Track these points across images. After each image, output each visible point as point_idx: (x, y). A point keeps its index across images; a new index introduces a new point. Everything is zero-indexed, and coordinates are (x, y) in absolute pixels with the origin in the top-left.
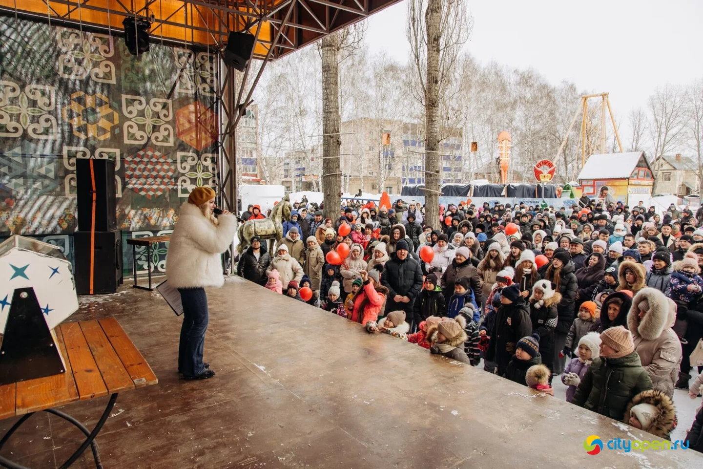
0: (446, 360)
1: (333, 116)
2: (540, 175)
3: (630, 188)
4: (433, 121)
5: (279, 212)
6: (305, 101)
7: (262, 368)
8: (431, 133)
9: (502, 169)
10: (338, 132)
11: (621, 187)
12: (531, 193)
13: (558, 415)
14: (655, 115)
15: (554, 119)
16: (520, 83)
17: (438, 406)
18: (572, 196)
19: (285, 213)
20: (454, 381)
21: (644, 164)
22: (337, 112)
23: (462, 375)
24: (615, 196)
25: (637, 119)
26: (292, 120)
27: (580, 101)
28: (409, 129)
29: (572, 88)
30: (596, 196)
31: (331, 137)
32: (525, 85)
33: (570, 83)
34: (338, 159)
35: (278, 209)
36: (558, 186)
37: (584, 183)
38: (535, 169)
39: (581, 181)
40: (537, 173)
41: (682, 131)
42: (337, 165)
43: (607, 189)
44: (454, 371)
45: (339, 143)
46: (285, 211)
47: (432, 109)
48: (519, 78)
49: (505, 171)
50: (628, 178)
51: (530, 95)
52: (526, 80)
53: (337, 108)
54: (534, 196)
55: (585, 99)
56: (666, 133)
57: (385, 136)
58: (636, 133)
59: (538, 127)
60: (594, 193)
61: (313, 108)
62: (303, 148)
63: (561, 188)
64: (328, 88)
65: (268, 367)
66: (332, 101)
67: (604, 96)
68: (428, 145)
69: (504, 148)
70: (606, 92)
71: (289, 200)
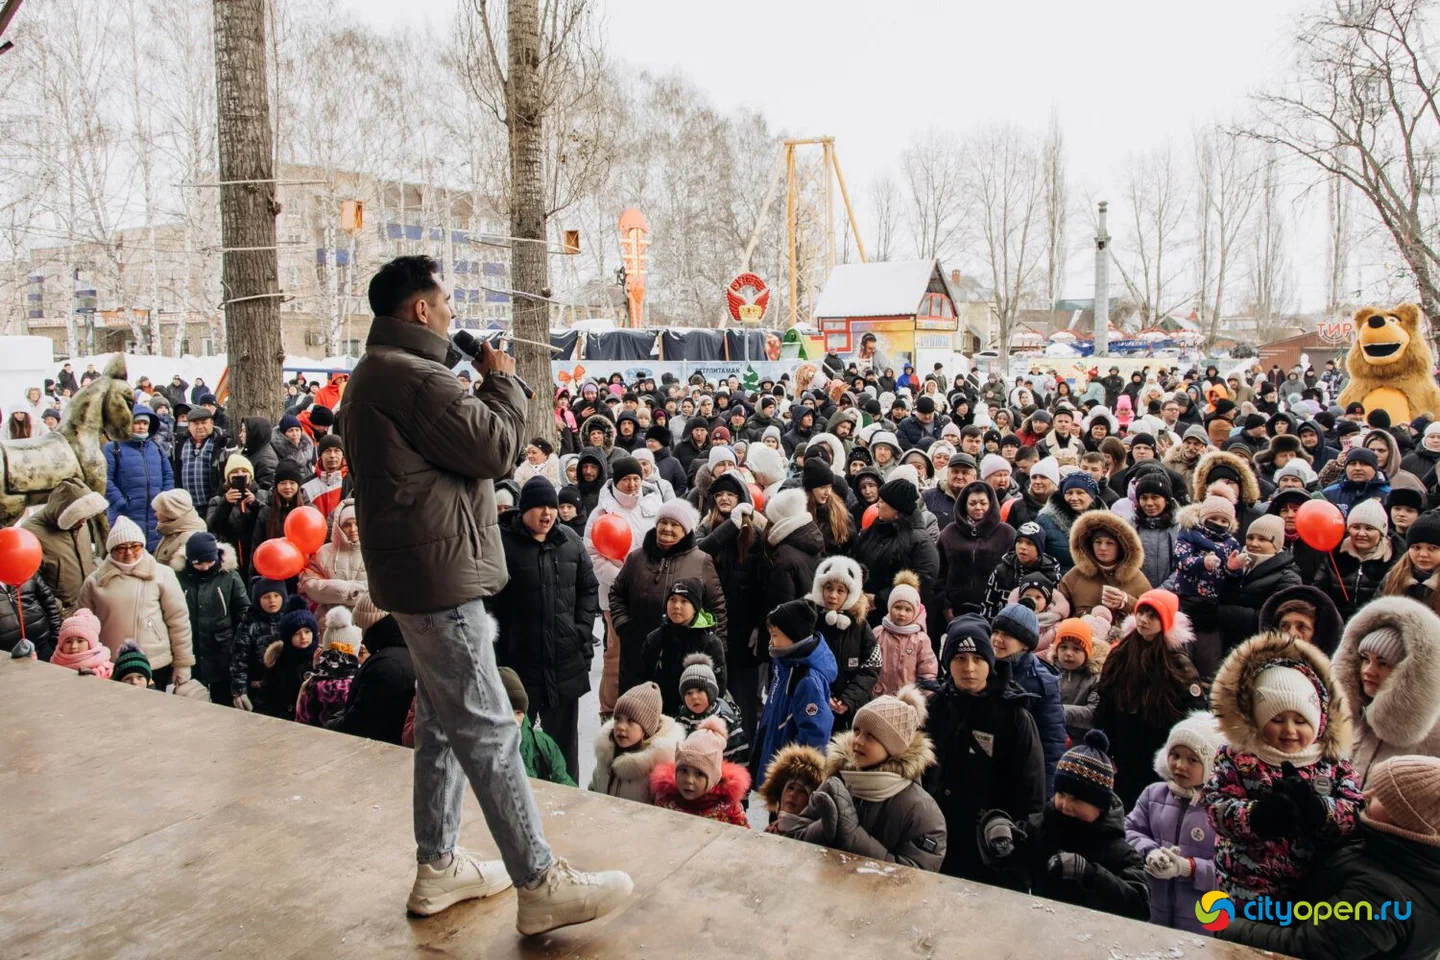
1: (253, 130)
2: (741, 308)
3: (919, 336)
4: (530, 163)
5: (93, 413)
6: (101, 106)
8: (526, 192)
9: (630, 295)
10: (270, 176)
11: (901, 334)
12: (716, 350)
14: (915, 189)
15: (728, 189)
16: (656, 102)
18: (802, 353)
19: (114, 417)
21: (938, 286)
22: (263, 119)
24: (890, 356)
25: (884, 193)
27: (780, 149)
28: (398, 196)
29: (759, 123)
30: (852, 354)
31: (250, 190)
32: (667, 108)
33: (754, 111)
34: (272, 253)
35: (87, 404)
36: (770, 333)
37: (829, 326)
38: (729, 294)
39: (821, 321)
40: (735, 304)
41: (964, 224)
42: (268, 273)
43: (873, 339)
45: (273, 210)
46: (112, 409)
47: (526, 131)
48: (652, 90)
49: (638, 302)
50: (915, 316)
51: (677, 131)
52: (668, 96)
53: (265, 108)
54: (722, 357)
55: (791, 146)
56: (937, 227)
57: (351, 208)
58: (883, 226)
59: (696, 204)
60: (848, 348)
62: (97, 234)
63: (776, 338)
64: (235, 49)
66: (247, 88)
67: (827, 143)
68: (519, 225)
69: (634, 247)
70: (829, 135)
71: (124, 377)
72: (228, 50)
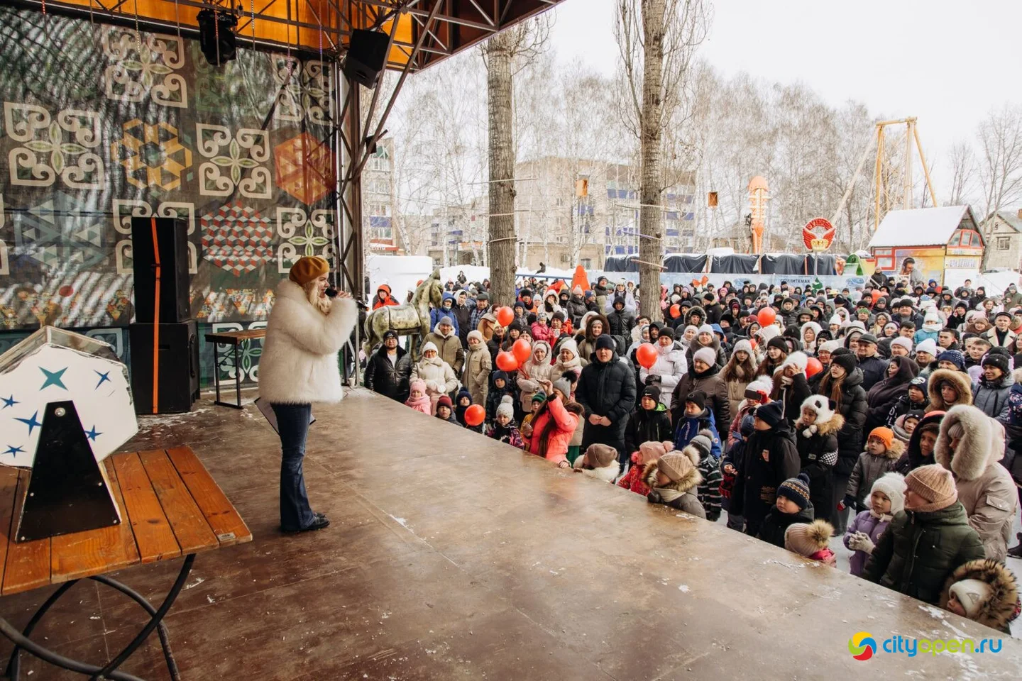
0: (670, 511)
1: (504, 154)
2: (812, 241)
3: (948, 259)
4: (652, 161)
5: (425, 294)
6: (462, 133)
7: (401, 521)
8: (649, 178)
9: (754, 232)
10: (512, 177)
11: (934, 259)
12: (798, 268)
13: (838, 593)
14: (987, 150)
15: (833, 158)
16: (783, 103)
17: (661, 579)
18: (859, 271)
19: (434, 297)
20: (683, 543)
21: (970, 224)
22: (509, 148)
23: (695, 534)
24: (924, 272)
25: (961, 155)
26: (443, 161)
27: (874, 130)
28: (615, 174)
29: (861, 111)
30: (895, 272)
31: (501, 185)
32: (791, 107)
33: (858, 103)
34: (511, 217)
35: (423, 291)
36: (839, 257)
37: (878, 253)
38: (804, 232)
39: (873, 249)
40: (808, 239)
42: (509, 227)
43: (912, 262)
44: (683, 529)
45: (513, 194)
46: (433, 293)
47: (651, 142)
48: (781, 95)
49: (758, 236)
50: (946, 245)
51: (797, 122)
52: (791, 99)
53: (511, 142)
54: (803, 273)
55: (882, 126)
56: (1004, 178)
57: (581, 184)
58: (958, 178)
59: (809, 169)
60: (893, 268)
61: (474, 144)
62: (459, 202)
63: (843, 260)
64: (497, 112)
65: (410, 520)
66: (502, 132)
67: (910, 122)
68: (644, 197)
69: (758, 201)
70: (913, 116)
71: (439, 278)
72: (494, 114)
